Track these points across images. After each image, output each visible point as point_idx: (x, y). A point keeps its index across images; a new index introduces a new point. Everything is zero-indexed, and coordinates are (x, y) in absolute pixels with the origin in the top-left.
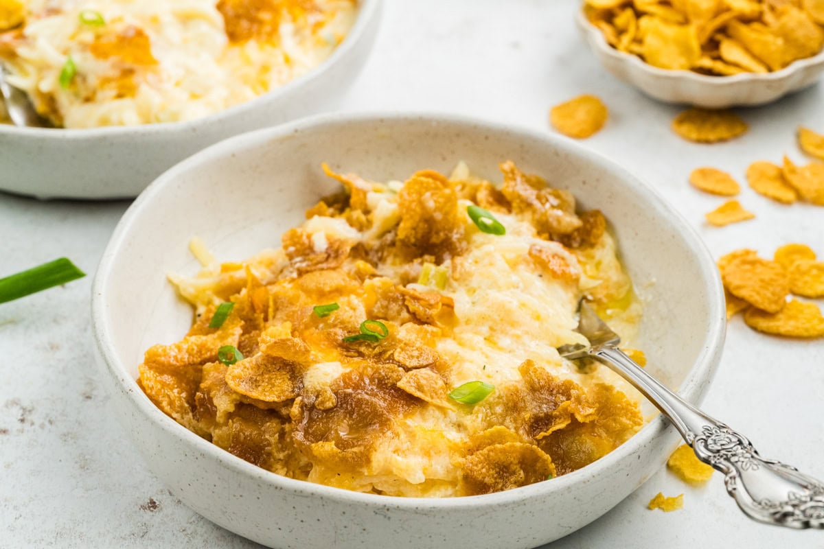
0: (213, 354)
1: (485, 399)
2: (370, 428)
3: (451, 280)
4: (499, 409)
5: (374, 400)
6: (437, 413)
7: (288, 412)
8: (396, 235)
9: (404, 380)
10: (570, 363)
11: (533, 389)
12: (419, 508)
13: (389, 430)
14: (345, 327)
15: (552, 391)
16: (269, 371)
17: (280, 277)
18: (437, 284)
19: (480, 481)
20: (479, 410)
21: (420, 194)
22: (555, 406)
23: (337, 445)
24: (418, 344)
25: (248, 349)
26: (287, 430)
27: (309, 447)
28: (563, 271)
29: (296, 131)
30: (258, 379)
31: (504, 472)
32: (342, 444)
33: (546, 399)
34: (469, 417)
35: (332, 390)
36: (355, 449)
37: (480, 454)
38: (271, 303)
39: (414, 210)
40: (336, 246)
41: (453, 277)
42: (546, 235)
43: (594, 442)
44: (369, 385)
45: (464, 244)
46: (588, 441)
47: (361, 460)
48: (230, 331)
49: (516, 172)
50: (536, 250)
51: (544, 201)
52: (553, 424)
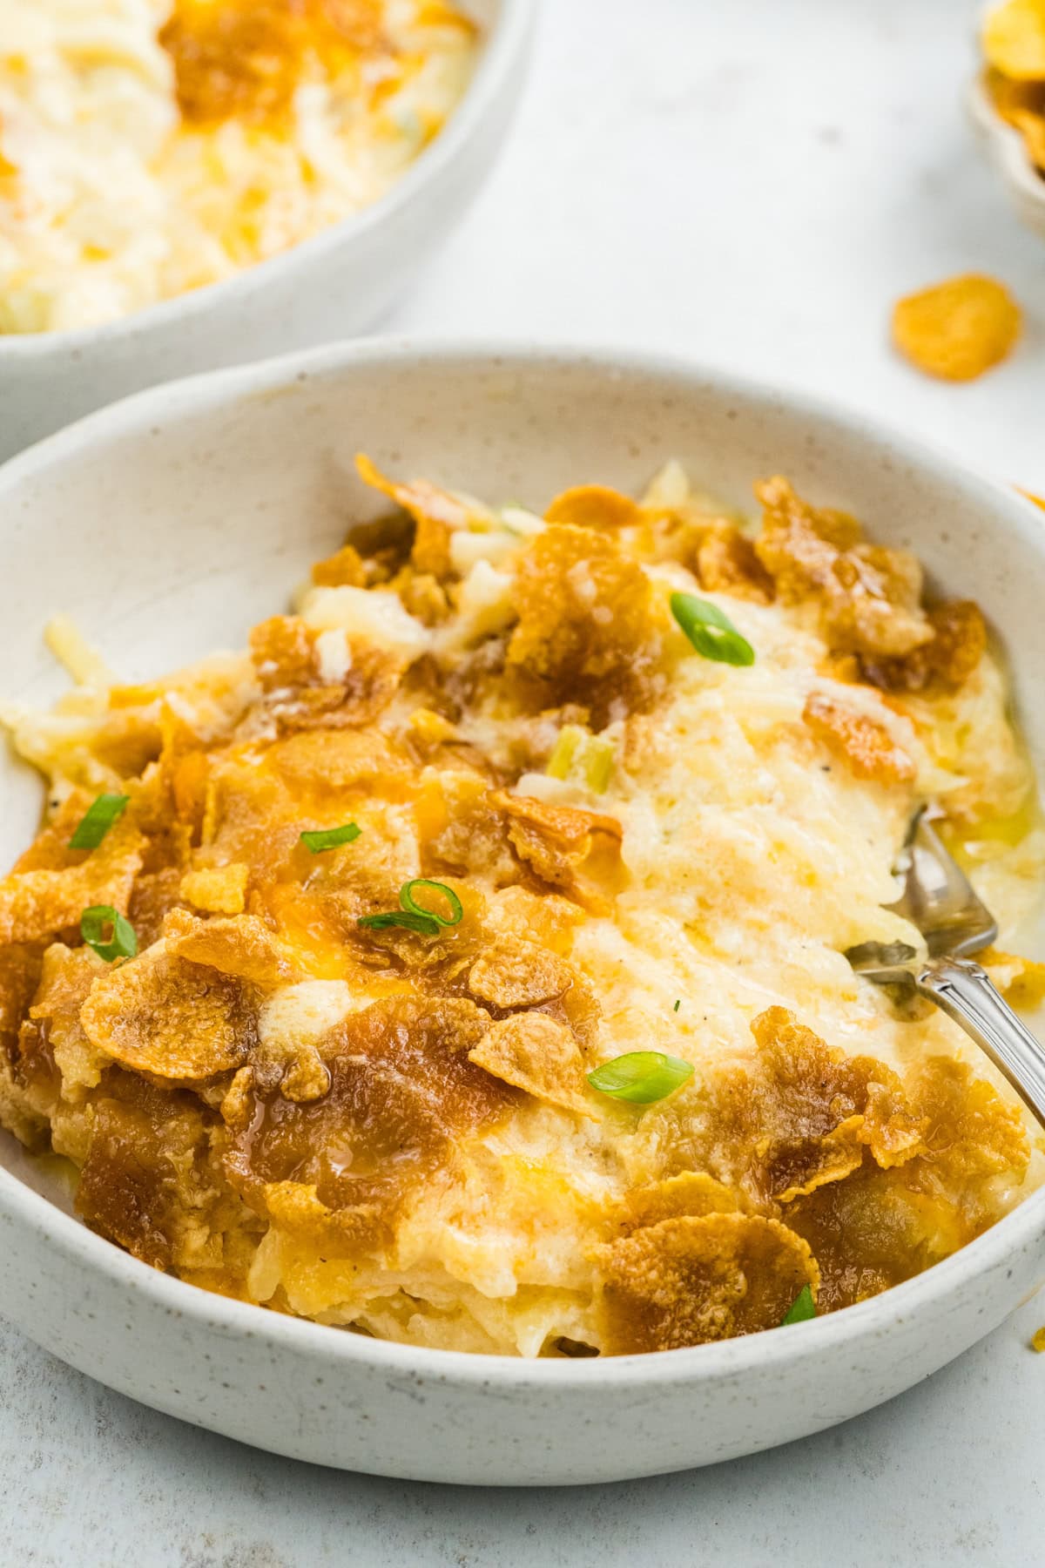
0: (71, 921)
1: (669, 1097)
2: (399, 1158)
3: (622, 773)
4: (699, 1125)
5: (415, 1088)
6: (559, 1123)
7: (218, 1100)
8: (505, 652)
9: (487, 1042)
10: (874, 992)
11: (781, 1080)
12: (491, 1384)
13: (442, 1165)
14: (366, 890)
15: (823, 1086)
16: (184, 997)
17: (239, 730)
18: (589, 779)
19: (642, 1298)
20: (653, 1122)
21: (565, 564)
22: (828, 1122)
23: (321, 1195)
24: (528, 949)
25: (151, 915)
26: (213, 1143)
27: (260, 1191)
28: (878, 760)
29: (302, 377)
30: (156, 1014)
31: (699, 1277)
32: (333, 1193)
33: (808, 1104)
34: (631, 1137)
35: (322, 1054)
36: (363, 1209)
37: (647, 1234)
38: (211, 805)
39: (549, 602)
40: (367, 670)
41: (625, 765)
42: (849, 661)
43: (914, 1205)
44: (407, 1048)
45: (659, 681)
46: (900, 1202)
47: (374, 1236)
48: (115, 864)
49: (792, 504)
50: (821, 707)
51: (849, 578)
52: (821, 1166)
